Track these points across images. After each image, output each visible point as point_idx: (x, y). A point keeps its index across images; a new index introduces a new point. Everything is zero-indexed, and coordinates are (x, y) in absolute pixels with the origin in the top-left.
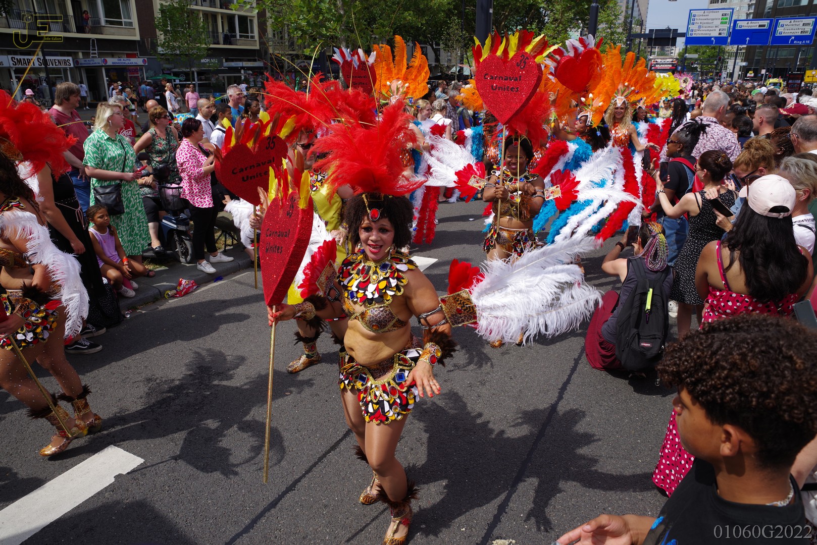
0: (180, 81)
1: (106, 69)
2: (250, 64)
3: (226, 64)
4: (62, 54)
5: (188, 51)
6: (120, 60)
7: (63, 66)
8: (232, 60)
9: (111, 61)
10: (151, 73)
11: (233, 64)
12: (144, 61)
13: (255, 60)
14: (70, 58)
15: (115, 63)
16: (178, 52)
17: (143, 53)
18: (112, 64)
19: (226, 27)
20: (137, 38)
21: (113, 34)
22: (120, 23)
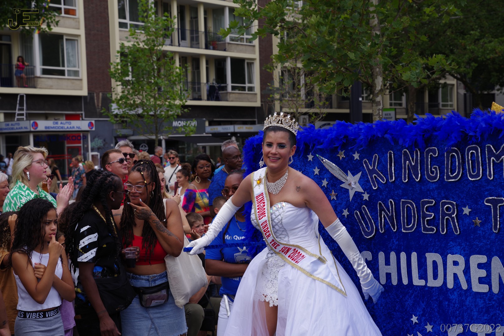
1: (34, 137)
2: (244, 129)
3: (210, 129)
5: (155, 110)
6: (57, 123)
8: (219, 123)
9: (43, 125)
10: (98, 142)
11: (220, 129)
12: (91, 124)
13: (253, 123)
15: (48, 128)
16: (140, 111)
18: (43, 129)
19: (213, 76)
20: (84, 92)
21: (51, 88)
22: (62, 73)
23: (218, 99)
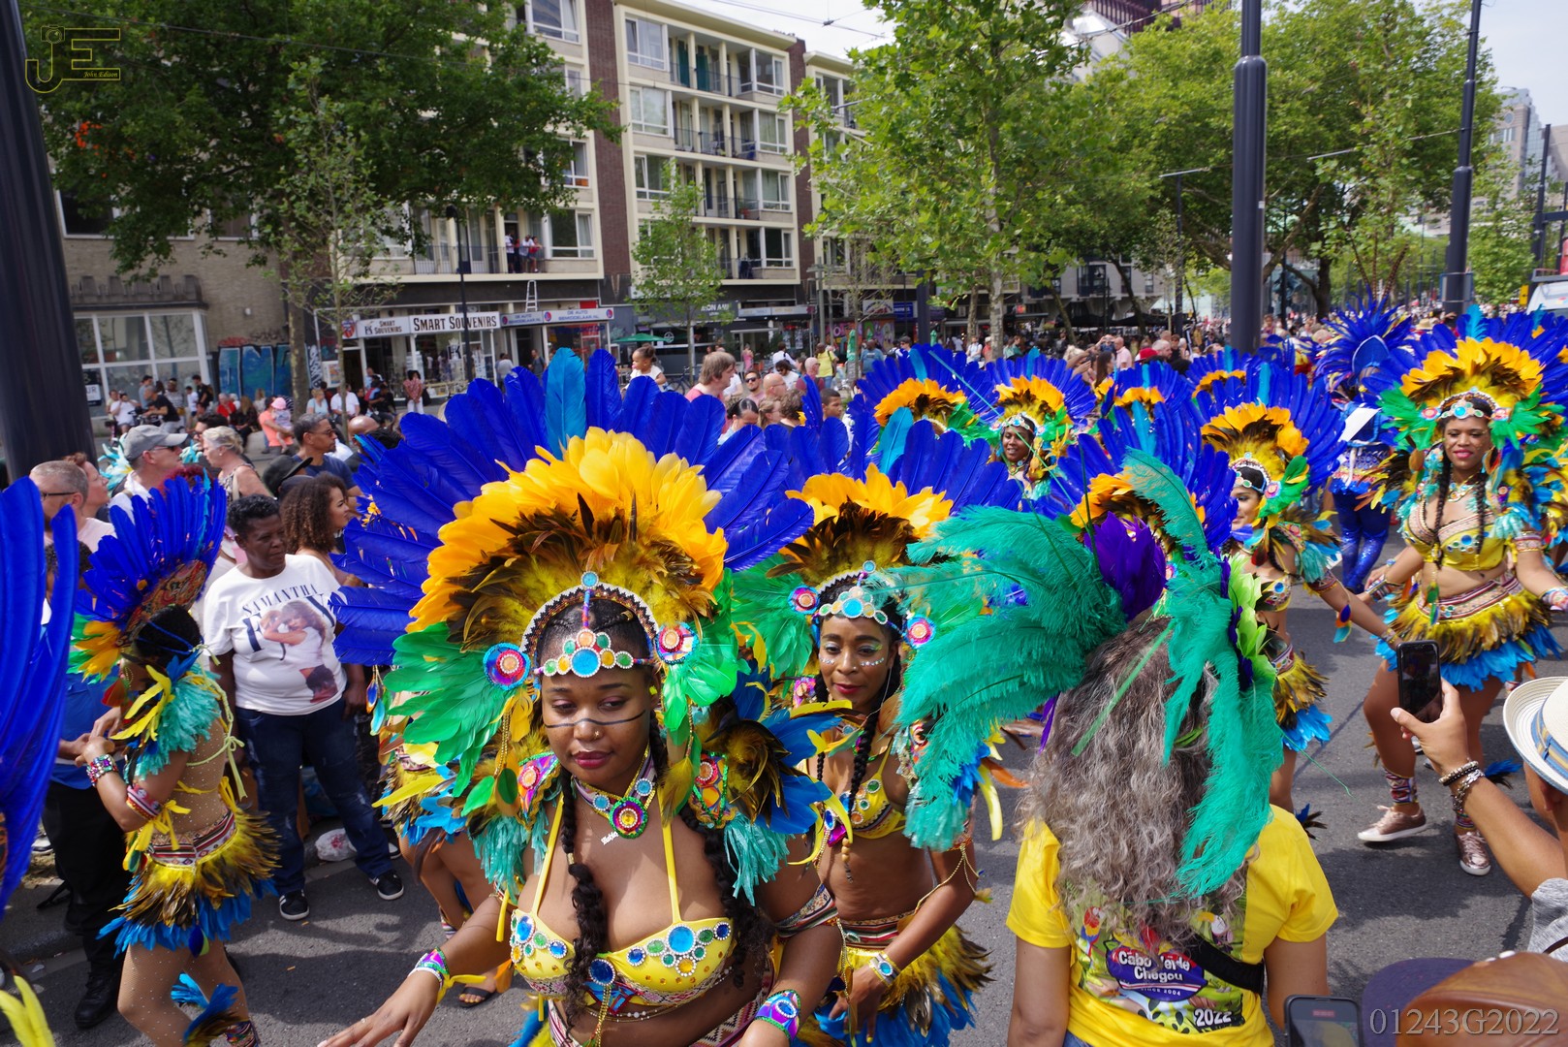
0: (665, 343)
1: (548, 329)
2: (782, 311)
3: (745, 312)
4: (484, 308)
5: (686, 293)
6: (572, 313)
7: (485, 327)
8: (754, 305)
9: (558, 315)
10: (619, 332)
11: (755, 312)
12: (610, 312)
13: (792, 304)
14: (496, 314)
15: (563, 318)
16: (668, 296)
17: (607, 300)
18: (557, 320)
19: (744, 250)
20: (600, 275)
21: (563, 272)
22: (574, 254)
23: (751, 277)
